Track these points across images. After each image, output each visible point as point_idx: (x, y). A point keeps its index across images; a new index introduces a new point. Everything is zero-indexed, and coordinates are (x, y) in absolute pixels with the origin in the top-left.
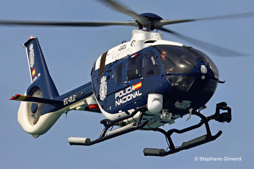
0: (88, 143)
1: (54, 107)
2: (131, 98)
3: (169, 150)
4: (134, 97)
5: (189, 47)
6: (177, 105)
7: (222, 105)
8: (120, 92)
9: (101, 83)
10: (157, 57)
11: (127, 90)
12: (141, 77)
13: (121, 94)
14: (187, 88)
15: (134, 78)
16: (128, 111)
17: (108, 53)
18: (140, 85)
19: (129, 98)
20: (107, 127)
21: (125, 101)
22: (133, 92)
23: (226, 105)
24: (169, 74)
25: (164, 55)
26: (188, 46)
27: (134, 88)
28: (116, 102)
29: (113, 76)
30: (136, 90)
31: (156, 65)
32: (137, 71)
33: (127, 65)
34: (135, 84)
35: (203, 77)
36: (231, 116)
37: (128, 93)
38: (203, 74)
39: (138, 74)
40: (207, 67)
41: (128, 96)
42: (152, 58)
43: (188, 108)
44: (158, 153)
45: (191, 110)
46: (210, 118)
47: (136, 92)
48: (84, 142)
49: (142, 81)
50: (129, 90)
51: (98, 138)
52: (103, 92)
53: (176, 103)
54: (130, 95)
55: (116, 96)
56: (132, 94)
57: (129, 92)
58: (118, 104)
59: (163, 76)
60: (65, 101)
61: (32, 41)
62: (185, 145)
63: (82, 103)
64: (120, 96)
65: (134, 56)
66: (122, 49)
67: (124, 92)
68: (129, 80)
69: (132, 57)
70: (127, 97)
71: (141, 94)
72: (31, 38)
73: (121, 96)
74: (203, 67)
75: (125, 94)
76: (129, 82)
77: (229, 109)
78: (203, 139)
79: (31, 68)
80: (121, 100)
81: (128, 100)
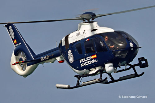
0: (69, 88)
3: (111, 81)
4: (93, 62)
8: (83, 59)
9: (68, 54)
10: (103, 41)
11: (87, 58)
12: (95, 52)
14: (125, 55)
16: (90, 69)
19: (89, 62)
20: (79, 78)
21: (87, 64)
23: (144, 58)
25: (106, 38)
27: (91, 57)
28: (81, 64)
29: (76, 50)
30: (94, 59)
31: (104, 46)
33: (84, 45)
37: (88, 60)
38: (132, 48)
40: (133, 43)
43: (125, 64)
47: (94, 60)
48: (67, 87)
49: (97, 54)
50: (89, 59)
51: (76, 85)
52: (71, 58)
53: (119, 64)
55: (80, 62)
58: (83, 66)
60: (42, 58)
64: (83, 62)
66: (78, 35)
69: (86, 40)
71: (97, 61)
73: (84, 61)
74: (131, 43)
76: (88, 54)
77: (146, 61)
79: (12, 39)
80: (84, 63)
81: (89, 64)
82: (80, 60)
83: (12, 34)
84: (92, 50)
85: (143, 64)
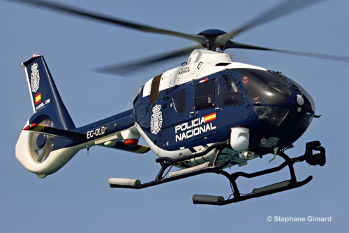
0: (138, 185)
1: (71, 141)
2: (199, 132)
3: (232, 197)
4: (204, 131)
5: (278, 73)
6: (264, 142)
7: (314, 145)
8: (183, 125)
9: (152, 113)
10: (239, 83)
11: (193, 122)
12: (214, 107)
13: (184, 127)
14: (278, 121)
15: (204, 108)
16: (195, 148)
17: (162, 76)
18: (214, 116)
19: (196, 131)
20: (164, 167)
21: (191, 136)
22: (202, 125)
23: (320, 144)
24: (258, 105)
26: (276, 71)
27: (204, 120)
28: (177, 136)
29: (171, 104)
30: (208, 122)
31: (238, 93)
32: (209, 99)
33: (193, 92)
34: (205, 116)
35: (299, 110)
36: (325, 158)
37: (195, 125)
38: (299, 106)
39: (211, 104)
40: (304, 97)
41: (195, 129)
42: (233, 84)
43: (273, 147)
44: (216, 200)
45: (276, 150)
46: (296, 160)
47: (208, 125)
48: (133, 184)
49: (217, 112)
50: (196, 123)
51: (154, 180)
52: (156, 124)
53: (262, 140)
54: (198, 129)
55: (176, 130)
56: (201, 128)
57: (197, 125)
58: (180, 139)
59: (248, 106)
60: (89, 134)
61: (36, 60)
62: (257, 192)
63: (115, 137)
64: (182, 130)
65: (203, 81)
66: (184, 72)
67: (190, 125)
68: (196, 110)
69: (200, 82)
70: (193, 131)
71: (215, 127)
72: (34, 56)
73: (185, 129)
74: (299, 96)
75: (190, 127)
76: (197, 112)
77: (323, 150)
78: (285, 185)
80: (184, 133)
81: (195, 134)
82: (176, 127)
83: (35, 82)
84: (210, 102)
85: (315, 156)
